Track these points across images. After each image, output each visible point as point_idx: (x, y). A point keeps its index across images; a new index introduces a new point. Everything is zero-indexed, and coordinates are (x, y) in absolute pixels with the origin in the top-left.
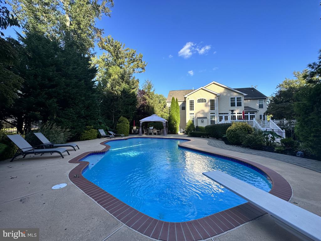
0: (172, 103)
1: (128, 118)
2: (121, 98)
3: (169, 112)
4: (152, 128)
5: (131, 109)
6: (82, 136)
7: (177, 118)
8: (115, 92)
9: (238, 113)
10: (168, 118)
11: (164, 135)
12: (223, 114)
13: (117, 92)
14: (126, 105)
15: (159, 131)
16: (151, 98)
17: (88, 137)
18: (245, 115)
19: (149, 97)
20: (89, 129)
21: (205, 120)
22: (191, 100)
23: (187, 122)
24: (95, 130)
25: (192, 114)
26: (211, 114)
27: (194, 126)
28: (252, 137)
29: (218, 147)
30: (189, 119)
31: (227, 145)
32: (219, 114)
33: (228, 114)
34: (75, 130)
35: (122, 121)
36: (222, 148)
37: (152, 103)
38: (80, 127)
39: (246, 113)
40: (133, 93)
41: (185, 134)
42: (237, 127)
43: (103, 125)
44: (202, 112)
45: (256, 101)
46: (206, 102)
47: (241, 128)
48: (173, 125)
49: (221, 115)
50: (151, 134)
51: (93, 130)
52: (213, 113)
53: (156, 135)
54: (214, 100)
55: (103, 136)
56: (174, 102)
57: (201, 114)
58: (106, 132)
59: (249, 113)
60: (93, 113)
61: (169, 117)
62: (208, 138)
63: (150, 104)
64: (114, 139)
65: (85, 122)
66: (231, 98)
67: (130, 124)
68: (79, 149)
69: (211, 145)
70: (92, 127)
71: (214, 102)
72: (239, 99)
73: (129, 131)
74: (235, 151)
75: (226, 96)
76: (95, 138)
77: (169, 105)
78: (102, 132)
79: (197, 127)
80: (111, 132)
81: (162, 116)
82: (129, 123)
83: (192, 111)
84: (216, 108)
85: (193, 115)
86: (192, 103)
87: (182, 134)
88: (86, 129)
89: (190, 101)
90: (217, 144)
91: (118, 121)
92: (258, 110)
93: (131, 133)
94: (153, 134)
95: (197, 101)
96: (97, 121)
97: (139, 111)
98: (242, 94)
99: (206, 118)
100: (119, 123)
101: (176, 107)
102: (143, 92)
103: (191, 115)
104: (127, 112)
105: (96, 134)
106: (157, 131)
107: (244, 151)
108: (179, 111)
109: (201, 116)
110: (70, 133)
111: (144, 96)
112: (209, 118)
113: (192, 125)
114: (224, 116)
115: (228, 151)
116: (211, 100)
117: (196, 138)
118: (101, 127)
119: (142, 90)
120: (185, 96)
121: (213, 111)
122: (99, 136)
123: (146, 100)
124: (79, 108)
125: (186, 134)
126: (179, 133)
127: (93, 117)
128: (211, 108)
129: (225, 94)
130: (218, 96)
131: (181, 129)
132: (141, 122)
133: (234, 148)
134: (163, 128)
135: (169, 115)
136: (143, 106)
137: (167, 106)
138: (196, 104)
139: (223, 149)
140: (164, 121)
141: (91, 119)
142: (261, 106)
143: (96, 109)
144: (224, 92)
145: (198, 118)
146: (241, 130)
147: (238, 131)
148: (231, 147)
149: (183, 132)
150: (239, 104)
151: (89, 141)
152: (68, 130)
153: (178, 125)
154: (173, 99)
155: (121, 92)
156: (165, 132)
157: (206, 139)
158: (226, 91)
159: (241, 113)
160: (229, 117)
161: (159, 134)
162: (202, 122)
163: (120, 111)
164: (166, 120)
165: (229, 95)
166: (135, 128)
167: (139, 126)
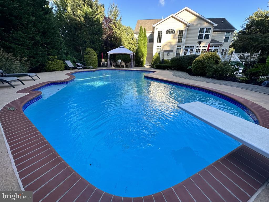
0: (140, 33)
1: (95, 50)
2: (85, 25)
3: (136, 45)
4: (120, 61)
5: (96, 39)
6: (48, 67)
7: (145, 51)
8: (78, 19)
9: (203, 47)
10: (135, 51)
11: (132, 68)
12: (189, 47)
13: (79, 18)
14: (91, 34)
15: (126, 64)
16: (117, 27)
17: (54, 68)
18: (210, 48)
19: (116, 26)
20: (54, 60)
21: (171, 53)
22: (159, 30)
23: (154, 55)
24: (60, 61)
25: (159, 46)
26: (178, 46)
27: (160, 59)
28: (220, 66)
29: (183, 77)
30: (155, 52)
31: (191, 76)
32: (185, 47)
33: (194, 47)
34: (35, 60)
35: (89, 52)
36: (187, 78)
37: (119, 34)
38: (41, 57)
39: (211, 47)
40: (98, 19)
41: (150, 67)
42: (206, 57)
43: (69, 56)
44: (169, 44)
45: (223, 33)
46: (174, 33)
47: (210, 58)
48: (140, 58)
49: (186, 48)
50: (119, 66)
51: (58, 60)
52: (179, 46)
53: (124, 67)
54: (183, 31)
55: (71, 68)
56: (142, 32)
57: (168, 46)
58: (74, 63)
59: (214, 46)
60: (53, 41)
61: (137, 50)
62: (172, 70)
63: (118, 35)
64: (82, 70)
65: (45, 51)
66: (200, 29)
67: (97, 56)
68: (40, 79)
69: (176, 76)
70: (56, 57)
71: (183, 33)
72: (208, 30)
73: (97, 63)
74: (200, 81)
75: (196, 26)
76: (63, 70)
77: (136, 36)
78: (70, 64)
79: (163, 60)
80: (79, 64)
81: (130, 49)
82: (96, 54)
83: (160, 43)
84: (184, 40)
85: (160, 48)
86: (160, 33)
87: (148, 67)
88: (49, 59)
89: (158, 32)
90: (182, 75)
91: (85, 52)
92: (223, 43)
93: (99, 66)
94: (121, 66)
95: (166, 32)
96: (61, 51)
97: (106, 42)
98: (213, 25)
99: (172, 51)
100: (86, 54)
101: (144, 39)
102: (109, 20)
103: (158, 48)
104: (93, 42)
105: (63, 65)
106: (125, 64)
107: (209, 81)
108: (146, 43)
109: (168, 49)
110: (29, 63)
111: (110, 24)
112: (175, 51)
113: (158, 58)
114: (189, 49)
115: (193, 81)
116: (180, 31)
117: (161, 70)
118: (67, 59)
119: (108, 17)
120: (154, 26)
121: (180, 44)
122: (67, 68)
123: (112, 30)
124: (32, 32)
125: (152, 67)
126: (145, 66)
127: (54, 46)
128: (178, 40)
129: (195, 24)
130: (188, 26)
131: (148, 63)
132: (108, 54)
133: (199, 78)
134: (130, 60)
135: (136, 47)
136: (110, 37)
137: (135, 37)
138: (164, 35)
139: (189, 79)
140: (131, 53)
141: (53, 48)
142: (226, 40)
143: (56, 37)
144: (195, 22)
145: (165, 51)
146: (209, 60)
147: (206, 61)
148: (195, 78)
149: (149, 65)
150: (207, 36)
151: (56, 72)
152: (25, 59)
153: (145, 59)
154: (141, 29)
155: (84, 18)
156: (132, 64)
157: (170, 71)
158: (197, 20)
159: (206, 47)
160: (194, 50)
161: (127, 67)
162: (168, 55)
163: (86, 42)
164: (134, 52)
165: (199, 25)
166: (103, 60)
167: (107, 59)
